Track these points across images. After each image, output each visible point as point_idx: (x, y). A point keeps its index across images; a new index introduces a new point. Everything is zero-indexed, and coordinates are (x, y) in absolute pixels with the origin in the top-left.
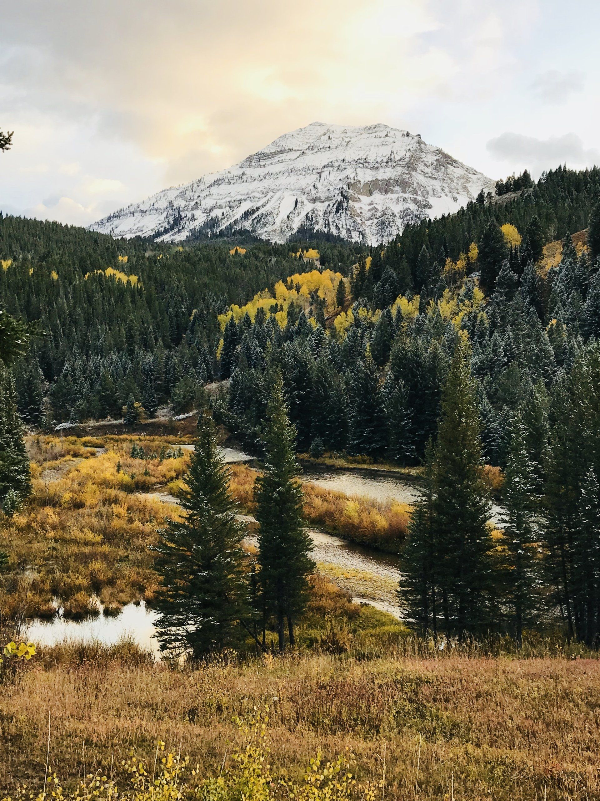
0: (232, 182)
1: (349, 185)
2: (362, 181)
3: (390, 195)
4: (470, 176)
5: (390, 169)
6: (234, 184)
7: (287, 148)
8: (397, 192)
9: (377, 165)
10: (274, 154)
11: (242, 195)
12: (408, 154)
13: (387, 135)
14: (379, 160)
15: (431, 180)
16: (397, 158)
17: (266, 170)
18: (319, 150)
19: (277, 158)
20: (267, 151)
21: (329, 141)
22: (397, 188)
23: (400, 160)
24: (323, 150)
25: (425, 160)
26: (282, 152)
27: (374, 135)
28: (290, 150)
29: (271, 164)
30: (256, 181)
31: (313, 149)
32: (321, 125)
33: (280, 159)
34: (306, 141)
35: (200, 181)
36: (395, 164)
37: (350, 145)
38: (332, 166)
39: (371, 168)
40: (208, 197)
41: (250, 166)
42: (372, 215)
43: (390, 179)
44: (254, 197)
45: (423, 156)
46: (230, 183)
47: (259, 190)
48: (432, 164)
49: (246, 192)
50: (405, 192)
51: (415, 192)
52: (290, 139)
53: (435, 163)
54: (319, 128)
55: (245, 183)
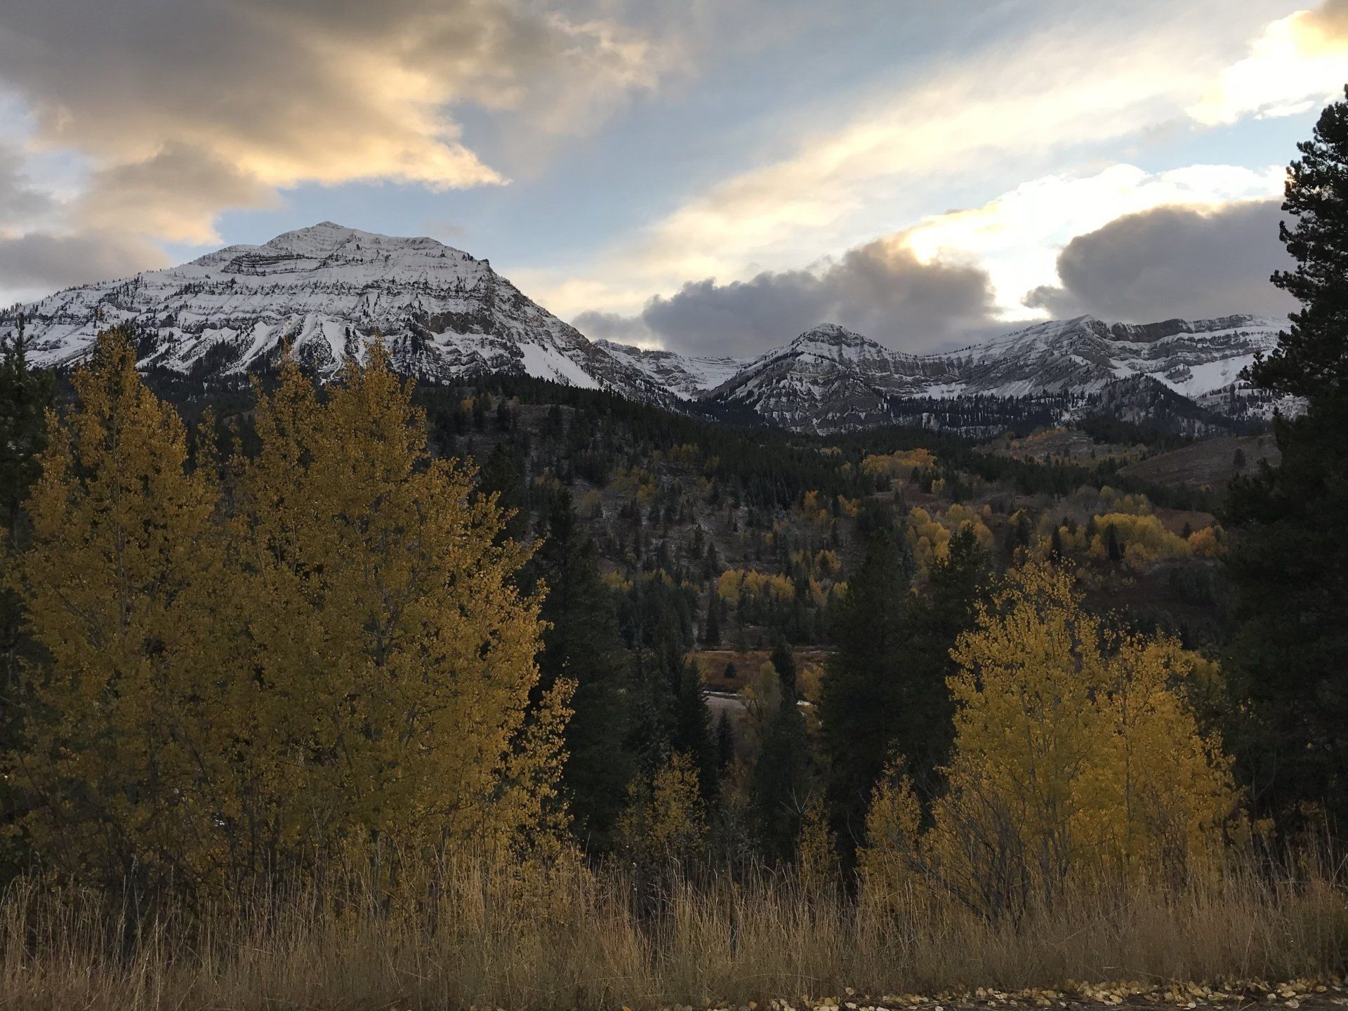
0: (217, 291)
1: (415, 315)
2: (430, 313)
3: (468, 335)
4: (544, 318)
5: (462, 300)
6: (220, 294)
7: (295, 253)
8: (477, 332)
9: (442, 294)
10: (277, 259)
11: (244, 312)
12: (482, 285)
13: (443, 255)
14: (445, 287)
15: (511, 321)
16: (468, 288)
17: (271, 280)
18: (347, 262)
19: (281, 265)
20: (263, 253)
21: (359, 252)
22: (476, 327)
23: (474, 290)
24: (354, 263)
25: (501, 294)
26: (289, 257)
27: (424, 252)
28: (299, 257)
29: (275, 272)
30: (258, 294)
31: (337, 260)
32: (335, 227)
33: (289, 267)
34: (320, 246)
35: (137, 281)
36: (466, 295)
37: (390, 262)
38: (379, 287)
39: (435, 297)
40: (184, 310)
41: (239, 271)
42: (456, 360)
43: (467, 314)
44: (269, 317)
45: (497, 288)
46: (213, 293)
47: (274, 307)
48: (509, 300)
49: (250, 309)
50: (489, 334)
51: (499, 334)
52: (295, 240)
53: (513, 299)
54: (333, 230)
55: (238, 295)
